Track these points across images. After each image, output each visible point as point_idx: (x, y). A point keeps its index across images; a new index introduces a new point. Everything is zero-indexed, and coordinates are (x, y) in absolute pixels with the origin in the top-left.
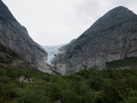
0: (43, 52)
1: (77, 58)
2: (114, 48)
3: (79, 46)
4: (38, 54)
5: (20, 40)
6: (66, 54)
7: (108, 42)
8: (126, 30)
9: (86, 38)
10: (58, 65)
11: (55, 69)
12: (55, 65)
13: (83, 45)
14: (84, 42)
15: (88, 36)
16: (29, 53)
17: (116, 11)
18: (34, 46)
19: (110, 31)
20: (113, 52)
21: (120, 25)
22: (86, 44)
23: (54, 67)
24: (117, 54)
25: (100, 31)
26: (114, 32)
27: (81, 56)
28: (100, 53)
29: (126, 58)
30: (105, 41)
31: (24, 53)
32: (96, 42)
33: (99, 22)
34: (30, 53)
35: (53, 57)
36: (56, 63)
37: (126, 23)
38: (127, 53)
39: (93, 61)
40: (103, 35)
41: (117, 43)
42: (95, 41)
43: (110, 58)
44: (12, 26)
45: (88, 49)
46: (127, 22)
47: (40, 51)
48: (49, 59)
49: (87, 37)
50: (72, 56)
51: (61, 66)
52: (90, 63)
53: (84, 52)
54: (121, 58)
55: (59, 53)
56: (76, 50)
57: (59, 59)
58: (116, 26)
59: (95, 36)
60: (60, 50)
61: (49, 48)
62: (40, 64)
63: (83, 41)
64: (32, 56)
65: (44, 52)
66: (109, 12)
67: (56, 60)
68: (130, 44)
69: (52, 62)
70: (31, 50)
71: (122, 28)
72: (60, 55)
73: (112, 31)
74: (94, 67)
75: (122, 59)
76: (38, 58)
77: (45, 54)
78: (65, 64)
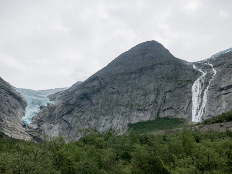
0: (17, 101)
1: (81, 115)
2: (142, 102)
3: (86, 94)
4: (7, 103)
6: (62, 107)
7: (133, 92)
8: (160, 76)
9: (100, 83)
10: (45, 126)
11: (38, 133)
12: (39, 126)
13: (94, 93)
15: (102, 79)
17: (148, 47)
19: (138, 75)
20: (140, 108)
21: (152, 68)
22: (99, 91)
23: (38, 129)
24: (146, 112)
25: (122, 73)
26: (143, 77)
27: (89, 112)
28: (121, 107)
29: (158, 118)
30: (129, 90)
32: (116, 91)
33: (122, 59)
36: (42, 121)
37: (160, 66)
38: (159, 110)
39: (109, 121)
40: (126, 80)
41: (146, 94)
42: (113, 88)
43: (135, 117)
45: (101, 100)
46: (161, 64)
49: (102, 82)
50: (72, 110)
51: (51, 128)
52: (102, 125)
53: (94, 105)
54: (151, 117)
55: (48, 104)
56: (80, 101)
57: (48, 115)
58: (146, 68)
59: (115, 79)
60: (52, 98)
62: (8, 122)
63: (94, 86)
65: (19, 99)
66: (137, 46)
67: (41, 116)
68: (164, 97)
69: (34, 120)
71: (154, 72)
72: (51, 109)
73: (140, 76)
74: (110, 130)
75: (153, 119)
76: (4, 110)
77: (21, 104)
78: (58, 125)
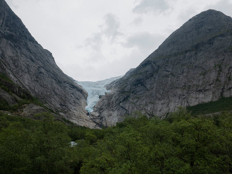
0: (79, 93)
1: (137, 101)
2: (201, 82)
3: (140, 80)
4: (72, 95)
5: (41, 72)
6: (119, 94)
7: (189, 72)
8: (221, 49)
9: (153, 67)
10: (105, 113)
11: (101, 120)
12: (101, 113)
13: (147, 78)
14: (149, 72)
15: (154, 63)
16: (56, 94)
17: (203, 18)
18: (65, 82)
19: (193, 53)
20: (199, 88)
21: (210, 42)
22: (152, 76)
23: (99, 116)
24: (207, 93)
25: (175, 53)
26: (199, 54)
27: (144, 97)
28: (178, 90)
29: (222, 98)
30: (185, 71)
31: (49, 94)
32: (170, 73)
33: (173, 38)
34: (58, 93)
35: (97, 99)
36: (102, 109)
37: (220, 38)
38: (223, 89)
39: (166, 105)
40: (181, 60)
41: (205, 73)
42: (167, 71)
43: (193, 99)
44: (28, 49)
45: (155, 85)
46: (222, 35)
47: (74, 90)
48: (91, 104)
49: (154, 65)
50: (128, 97)
51: (111, 115)
52: (159, 109)
53: (148, 90)
54: (213, 98)
55: (106, 93)
56: (135, 87)
57: (106, 103)
58: (203, 43)
59: (168, 62)
60: (109, 87)
61: (89, 84)
62: (75, 111)
63: (147, 71)
64: (61, 98)
65: (81, 91)
66: (190, 20)
67: (101, 104)
68: (228, 73)
69: (95, 109)
70: (60, 88)
71: (213, 47)
72: (109, 97)
73: (196, 53)
74: (167, 115)
75: (215, 100)
76: (71, 102)
77: (83, 95)
78: (116, 112)
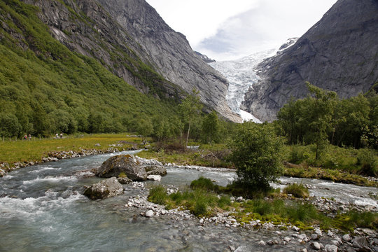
1: (289, 92)
3: (293, 66)
4: (216, 88)
5: (183, 67)
7: (348, 60)
14: (305, 56)
15: (312, 44)
16: (200, 88)
18: (206, 73)
19: (359, 33)
20: (353, 82)
22: (309, 60)
25: (338, 32)
26: (365, 36)
27: (296, 88)
28: (331, 82)
30: (344, 58)
32: (327, 60)
34: (202, 87)
42: (325, 57)
44: (167, 42)
45: (310, 73)
47: (217, 82)
49: (312, 47)
50: (278, 87)
53: (302, 79)
56: (287, 75)
57: (254, 95)
59: (327, 43)
62: (221, 106)
63: (303, 54)
64: (206, 93)
70: (203, 81)
73: (362, 35)
78: (265, 104)
